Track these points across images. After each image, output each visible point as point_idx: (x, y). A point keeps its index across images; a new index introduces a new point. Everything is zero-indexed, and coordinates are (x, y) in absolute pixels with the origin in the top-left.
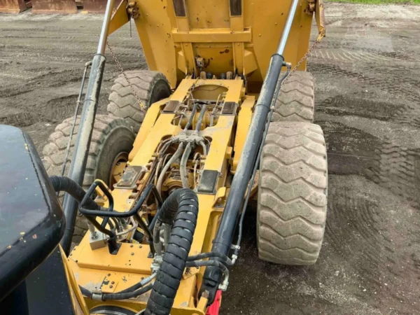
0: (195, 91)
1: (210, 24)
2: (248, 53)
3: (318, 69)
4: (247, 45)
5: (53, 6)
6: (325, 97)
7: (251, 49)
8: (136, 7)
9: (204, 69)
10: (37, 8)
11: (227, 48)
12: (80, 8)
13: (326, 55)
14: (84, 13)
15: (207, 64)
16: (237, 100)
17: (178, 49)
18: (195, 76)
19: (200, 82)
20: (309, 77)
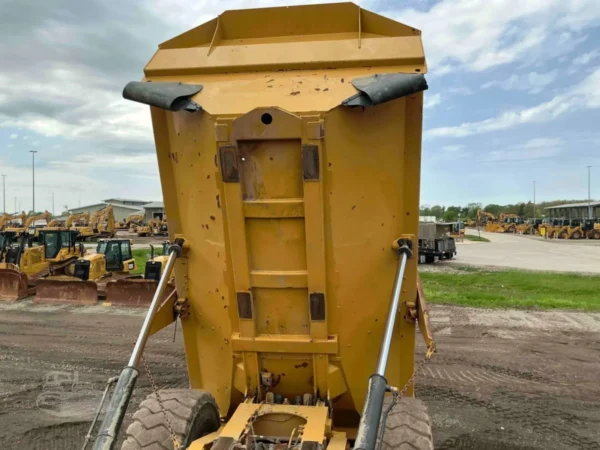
0: (257, 421)
1: (283, 329)
2: (333, 369)
3: (430, 393)
4: (332, 359)
5: (65, 294)
6: (446, 436)
7: (337, 363)
8: (186, 304)
9: (272, 388)
10: (43, 296)
11: (304, 360)
12: (102, 298)
13: (438, 374)
14: (106, 304)
15: (275, 381)
16: (320, 439)
17: (237, 360)
18: (259, 398)
19: (266, 408)
20: (421, 407)
